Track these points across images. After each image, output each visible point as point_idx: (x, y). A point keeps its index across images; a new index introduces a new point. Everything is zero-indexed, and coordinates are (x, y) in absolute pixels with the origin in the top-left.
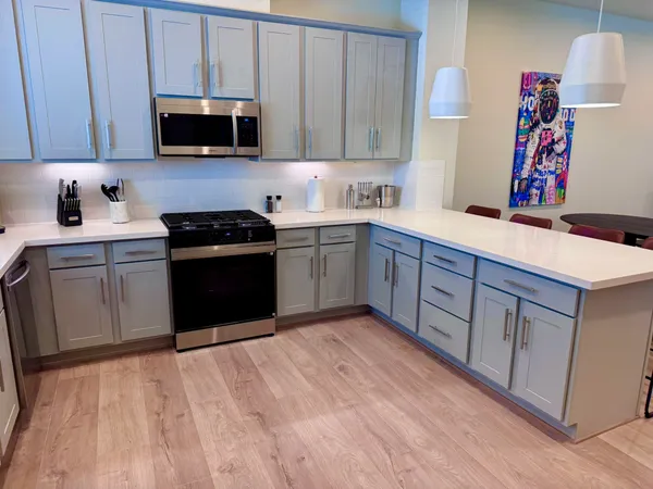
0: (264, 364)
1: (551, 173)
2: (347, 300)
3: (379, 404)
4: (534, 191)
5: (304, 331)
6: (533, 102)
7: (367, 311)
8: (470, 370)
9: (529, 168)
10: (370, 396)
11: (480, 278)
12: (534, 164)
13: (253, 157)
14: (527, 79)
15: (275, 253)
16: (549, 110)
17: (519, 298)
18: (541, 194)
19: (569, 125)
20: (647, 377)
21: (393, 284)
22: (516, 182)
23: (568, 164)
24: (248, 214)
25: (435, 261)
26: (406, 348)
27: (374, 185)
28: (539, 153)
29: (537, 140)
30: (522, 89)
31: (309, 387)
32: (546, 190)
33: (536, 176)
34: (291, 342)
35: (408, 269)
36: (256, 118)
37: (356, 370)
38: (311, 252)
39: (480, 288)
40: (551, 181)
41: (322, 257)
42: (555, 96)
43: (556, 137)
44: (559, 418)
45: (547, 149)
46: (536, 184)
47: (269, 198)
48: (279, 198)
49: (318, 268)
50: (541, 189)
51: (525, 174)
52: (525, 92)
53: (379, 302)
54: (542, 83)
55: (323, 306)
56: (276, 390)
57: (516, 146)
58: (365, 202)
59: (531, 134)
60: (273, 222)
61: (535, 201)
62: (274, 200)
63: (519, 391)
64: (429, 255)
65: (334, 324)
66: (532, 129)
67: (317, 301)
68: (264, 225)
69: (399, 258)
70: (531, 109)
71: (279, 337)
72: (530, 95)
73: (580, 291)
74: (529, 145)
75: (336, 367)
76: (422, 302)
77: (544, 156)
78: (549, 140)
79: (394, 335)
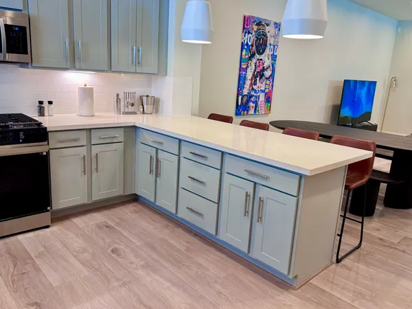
0: (40, 255)
1: (263, 91)
2: (117, 191)
3: (148, 279)
4: (252, 104)
5: (78, 221)
6: (251, 39)
7: (135, 199)
8: (219, 240)
9: (248, 87)
10: (140, 272)
11: (226, 169)
12: (251, 85)
13: (24, 65)
14: (247, 20)
15: (48, 153)
16: (261, 45)
17: (255, 183)
18: (256, 106)
19: (274, 57)
20: (338, 235)
21: (157, 176)
22: (240, 97)
23: (272, 86)
24: (20, 118)
25: (191, 156)
26: (167, 227)
27: (137, 96)
28: (254, 77)
29: (254, 67)
30: (244, 28)
31: (86, 272)
32: (259, 103)
33: (253, 93)
34: (67, 232)
35: (168, 163)
36: (25, 28)
37: (127, 250)
38: (83, 151)
39: (226, 176)
40: (262, 97)
41: (93, 154)
42: (265, 35)
43: (266, 65)
44: (286, 273)
45: (259, 74)
46: (253, 99)
47: (41, 103)
48: (50, 103)
49: (90, 165)
50: (256, 103)
51: (245, 92)
52: (246, 30)
53: (145, 192)
54: (257, 25)
55: (96, 197)
56: (53, 278)
57: (240, 71)
58: (131, 109)
59: (250, 62)
60: (45, 124)
61: (252, 111)
62: (46, 105)
63: (256, 254)
64: (186, 151)
65: (107, 212)
66: (250, 59)
67: (90, 194)
68: (36, 127)
69: (162, 155)
70: (250, 44)
71: (55, 229)
72: (249, 33)
73: (301, 176)
74: (249, 70)
75: (109, 251)
76: (180, 190)
77: (258, 79)
78: (261, 67)
79: (157, 217)
